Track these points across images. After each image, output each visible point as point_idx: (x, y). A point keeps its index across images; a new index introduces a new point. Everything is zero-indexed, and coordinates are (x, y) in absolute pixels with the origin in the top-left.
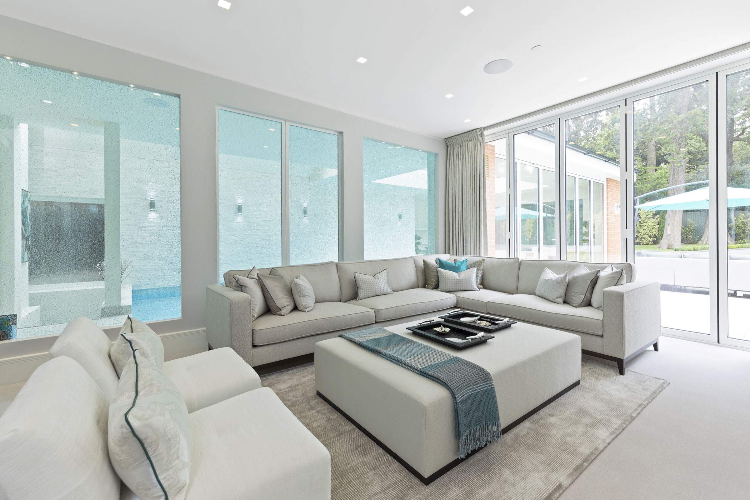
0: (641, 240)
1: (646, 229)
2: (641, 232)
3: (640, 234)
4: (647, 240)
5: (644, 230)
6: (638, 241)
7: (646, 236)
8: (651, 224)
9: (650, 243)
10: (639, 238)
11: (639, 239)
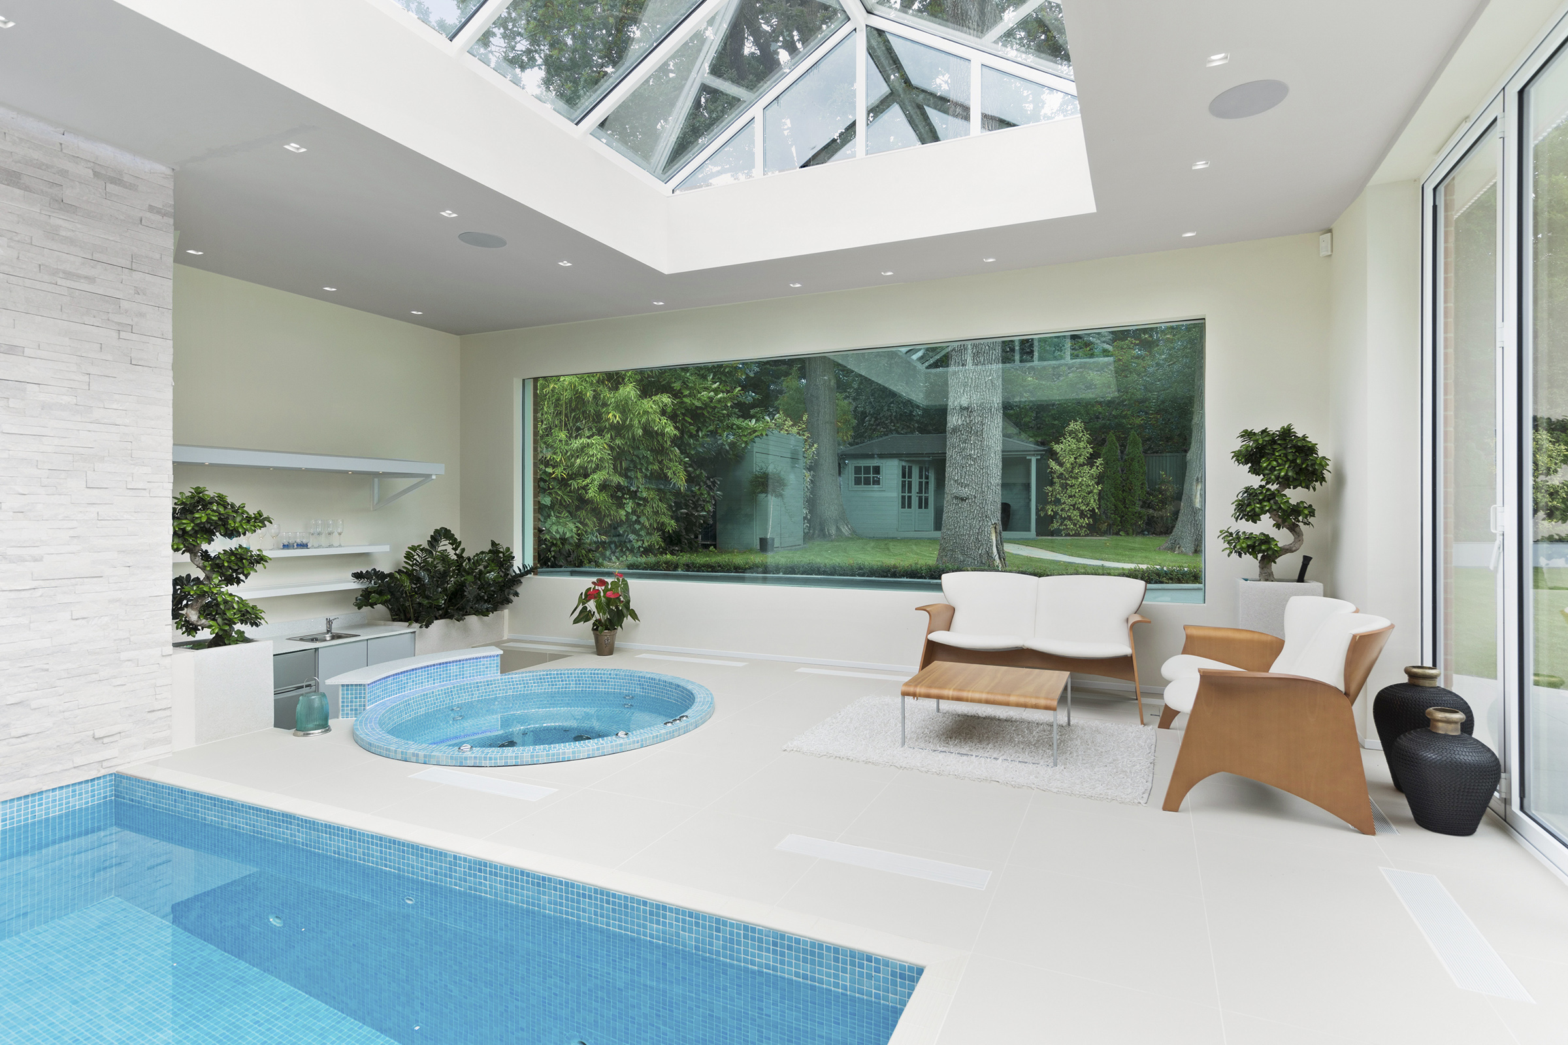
0: (1061, 525)
1: (1076, 495)
2: (1064, 503)
3: (1061, 507)
4: (1075, 525)
5: (1070, 496)
6: (1055, 527)
7: (1075, 512)
8: (1085, 479)
9: (1083, 532)
10: (1058, 517)
11: (1057, 522)
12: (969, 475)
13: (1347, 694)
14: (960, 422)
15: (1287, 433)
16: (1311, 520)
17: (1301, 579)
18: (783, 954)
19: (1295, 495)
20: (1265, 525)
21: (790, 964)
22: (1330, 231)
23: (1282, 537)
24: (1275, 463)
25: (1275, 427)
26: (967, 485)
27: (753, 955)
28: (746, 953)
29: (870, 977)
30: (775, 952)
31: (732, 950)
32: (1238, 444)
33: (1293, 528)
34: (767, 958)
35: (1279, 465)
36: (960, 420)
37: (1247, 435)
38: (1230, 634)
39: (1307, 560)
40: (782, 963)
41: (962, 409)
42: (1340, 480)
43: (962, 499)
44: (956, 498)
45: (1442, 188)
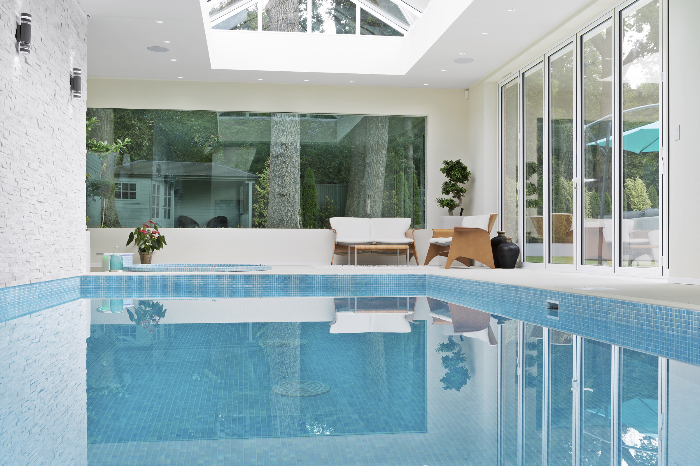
12: (286, 182)
13: (488, 232)
14: (281, 152)
15: (458, 162)
16: (464, 194)
17: (461, 215)
18: (391, 280)
19: (460, 185)
20: (450, 196)
21: (393, 282)
22: (468, 90)
23: (456, 200)
24: (456, 173)
25: (454, 160)
26: (285, 188)
27: (383, 282)
28: (380, 282)
29: (413, 280)
30: (389, 280)
31: (376, 282)
32: (443, 166)
33: (459, 198)
34: (386, 282)
35: (457, 173)
36: (281, 151)
37: (446, 163)
38: (447, 231)
39: (462, 210)
40: (391, 282)
41: (282, 144)
42: (473, 181)
43: (283, 195)
44: (280, 194)
45: (503, 87)
